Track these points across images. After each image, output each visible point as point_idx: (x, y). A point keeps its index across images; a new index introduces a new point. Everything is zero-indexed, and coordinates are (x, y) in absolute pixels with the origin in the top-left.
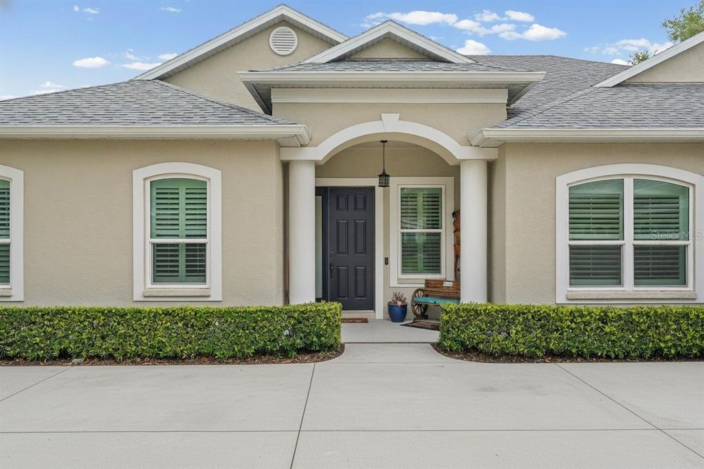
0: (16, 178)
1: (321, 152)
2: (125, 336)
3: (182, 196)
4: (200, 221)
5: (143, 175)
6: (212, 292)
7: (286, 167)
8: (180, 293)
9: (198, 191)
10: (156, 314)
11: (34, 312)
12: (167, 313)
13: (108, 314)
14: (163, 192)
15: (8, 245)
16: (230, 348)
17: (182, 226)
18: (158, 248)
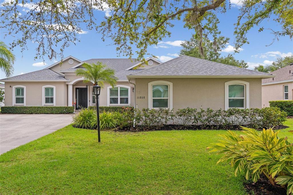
0: (25, 87)
1: (72, 83)
2: (40, 110)
3: (50, 90)
4: (52, 94)
5: (44, 87)
6: (54, 105)
7: (67, 85)
8: (49, 105)
9: (52, 89)
10: (45, 107)
11: (27, 107)
12: (46, 107)
13: (38, 107)
14: (47, 90)
15: (23, 98)
16: (56, 112)
17: (50, 95)
18: (46, 98)
